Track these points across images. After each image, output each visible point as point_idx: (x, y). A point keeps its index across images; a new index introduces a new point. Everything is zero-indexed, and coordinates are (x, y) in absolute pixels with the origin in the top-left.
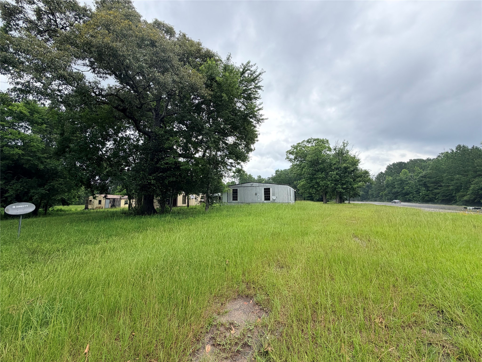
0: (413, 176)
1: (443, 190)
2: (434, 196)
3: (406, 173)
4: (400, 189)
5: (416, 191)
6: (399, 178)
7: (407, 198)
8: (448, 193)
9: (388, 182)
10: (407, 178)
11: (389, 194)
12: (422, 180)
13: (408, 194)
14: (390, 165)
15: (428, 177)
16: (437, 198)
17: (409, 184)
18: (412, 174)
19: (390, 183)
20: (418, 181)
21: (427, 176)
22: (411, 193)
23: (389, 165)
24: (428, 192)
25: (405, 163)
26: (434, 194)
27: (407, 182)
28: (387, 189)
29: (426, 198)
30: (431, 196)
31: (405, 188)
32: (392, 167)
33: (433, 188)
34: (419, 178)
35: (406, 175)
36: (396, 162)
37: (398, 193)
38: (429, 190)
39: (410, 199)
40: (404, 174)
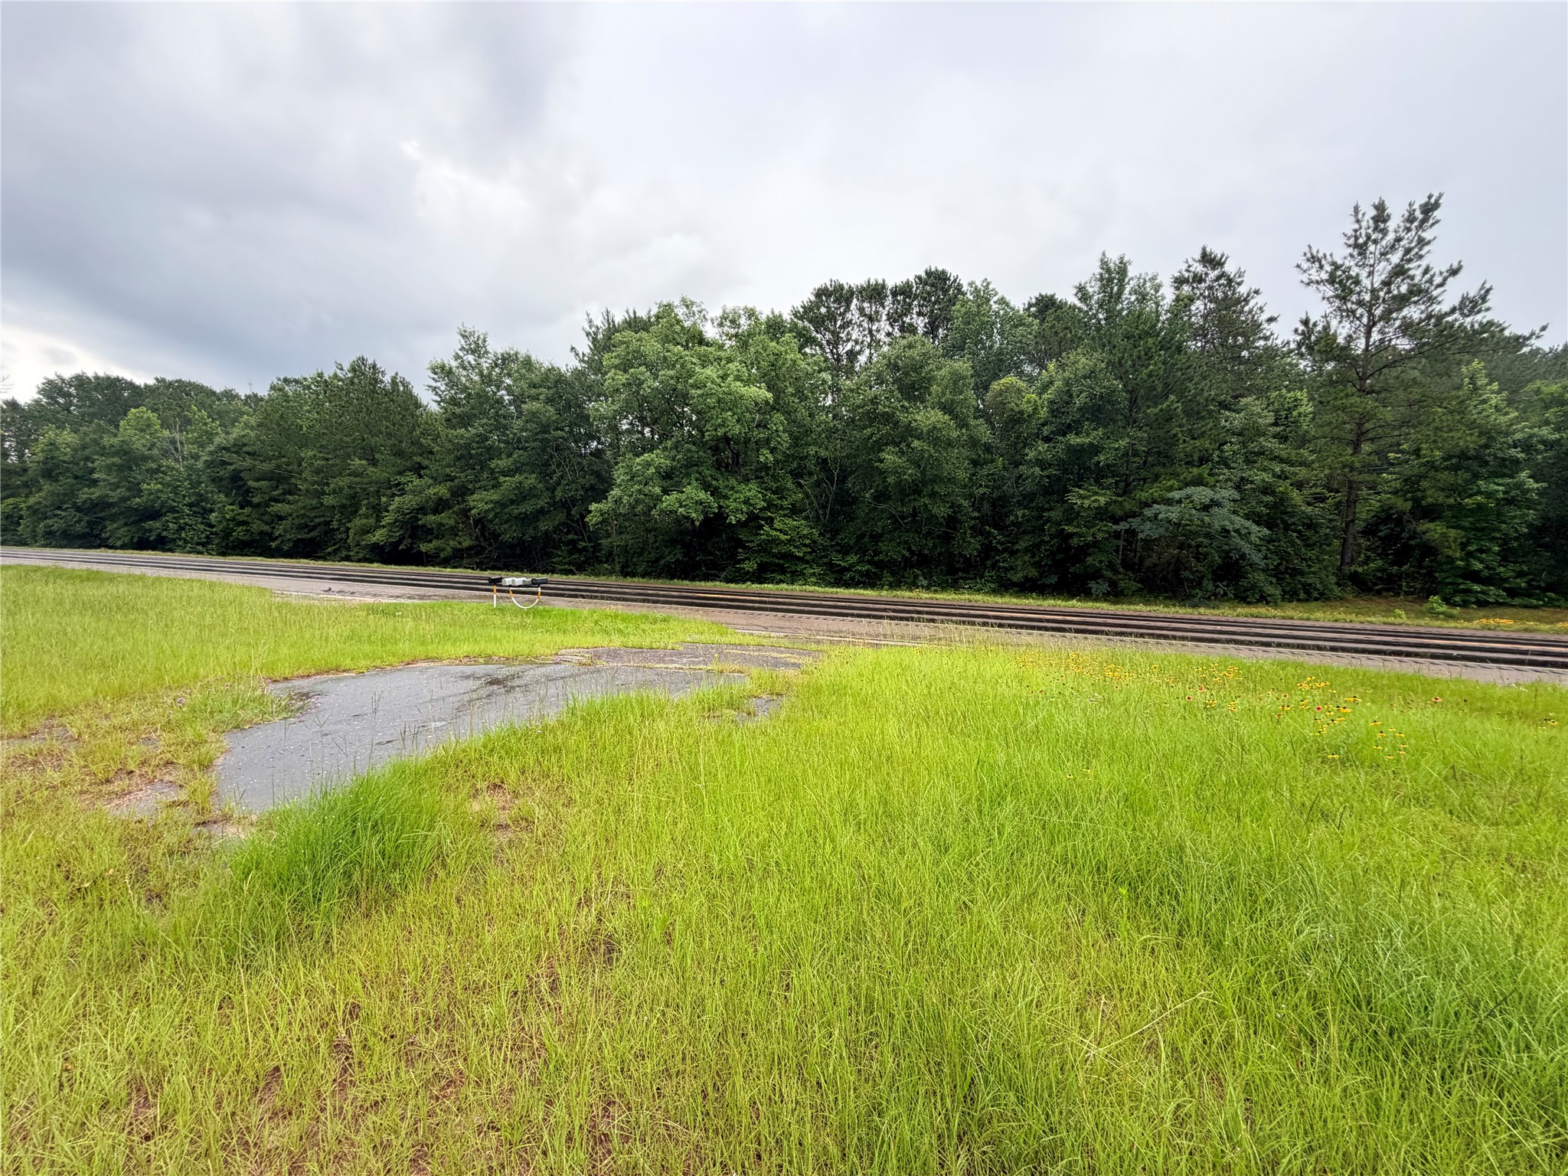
0: (182, 443)
1: (304, 508)
2: (266, 528)
3: (149, 426)
4: (121, 492)
5: (190, 505)
6: (115, 441)
7: (150, 531)
8: (316, 517)
9: (56, 454)
10: (153, 445)
11: (59, 508)
12: (224, 463)
13: (155, 515)
14: (63, 380)
15: (248, 453)
16: (280, 535)
17: (164, 473)
18: (177, 436)
19: (65, 458)
20: (209, 464)
21: (246, 449)
22: (173, 510)
23: (52, 377)
24: (248, 510)
25: (138, 387)
26: (266, 518)
27: (154, 466)
28: (47, 486)
29: (239, 533)
30: (257, 526)
31: (145, 486)
32: (72, 390)
33: (267, 497)
34: (211, 453)
35: (150, 434)
36: (90, 374)
37: (112, 505)
38: (249, 504)
39: (164, 534)
40: (142, 430)
